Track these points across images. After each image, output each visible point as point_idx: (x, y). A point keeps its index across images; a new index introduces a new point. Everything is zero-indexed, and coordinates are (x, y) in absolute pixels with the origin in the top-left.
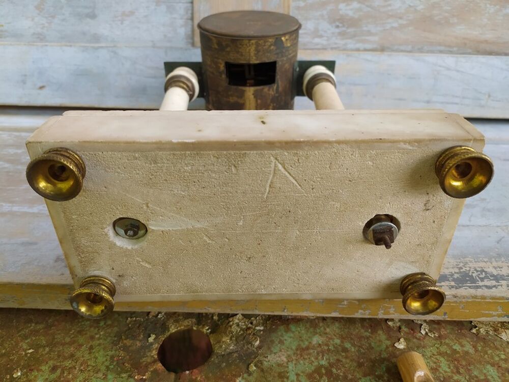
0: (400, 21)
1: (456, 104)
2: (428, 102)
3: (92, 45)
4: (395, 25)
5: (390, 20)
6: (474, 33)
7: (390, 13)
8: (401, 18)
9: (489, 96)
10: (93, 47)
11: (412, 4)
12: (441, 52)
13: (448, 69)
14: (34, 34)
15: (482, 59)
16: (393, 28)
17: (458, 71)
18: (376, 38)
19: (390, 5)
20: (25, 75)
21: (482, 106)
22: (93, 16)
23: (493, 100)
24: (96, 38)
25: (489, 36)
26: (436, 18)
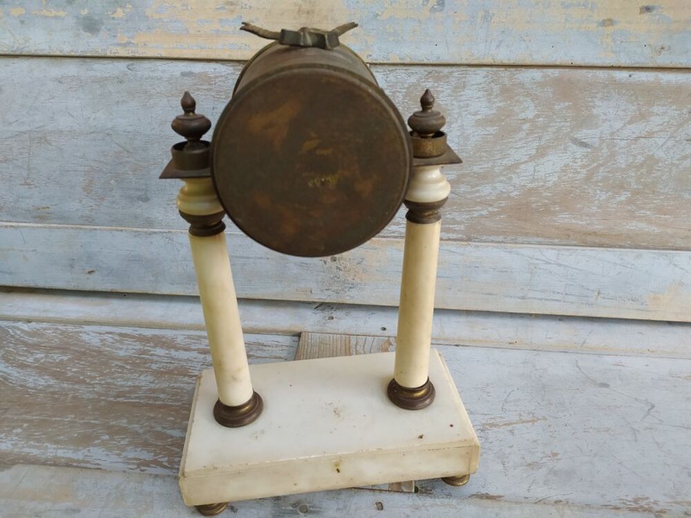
0: (490, 209)
1: (558, 301)
3: (145, 230)
4: (485, 213)
5: (478, 208)
6: (581, 223)
7: (478, 200)
8: (490, 205)
9: (599, 293)
10: (146, 232)
11: (504, 190)
12: (540, 243)
13: (547, 263)
14: (82, 216)
15: (589, 252)
16: (482, 216)
17: (560, 265)
18: (462, 227)
19: (478, 191)
20: (73, 260)
21: (591, 304)
22: (146, 199)
23: (604, 298)
24: (150, 223)
25: (598, 227)
26: (534, 206)
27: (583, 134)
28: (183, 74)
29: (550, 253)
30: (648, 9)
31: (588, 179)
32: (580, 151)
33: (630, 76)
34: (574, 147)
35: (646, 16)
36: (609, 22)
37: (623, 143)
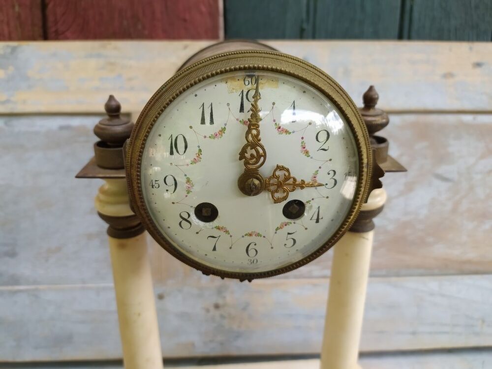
1: (447, 333)
2: (414, 333)
3: (10, 288)
6: (456, 253)
9: (483, 321)
10: (10, 291)
12: (421, 275)
13: (432, 294)
15: (468, 280)
17: (443, 295)
21: (477, 334)
22: (12, 254)
23: (488, 326)
24: (15, 280)
25: (472, 255)
26: (410, 238)
27: (443, 170)
28: (62, 128)
29: (432, 284)
30: (478, 65)
31: (454, 211)
32: (444, 186)
33: (474, 119)
34: (437, 182)
35: (478, 70)
36: (448, 75)
37: (479, 177)
